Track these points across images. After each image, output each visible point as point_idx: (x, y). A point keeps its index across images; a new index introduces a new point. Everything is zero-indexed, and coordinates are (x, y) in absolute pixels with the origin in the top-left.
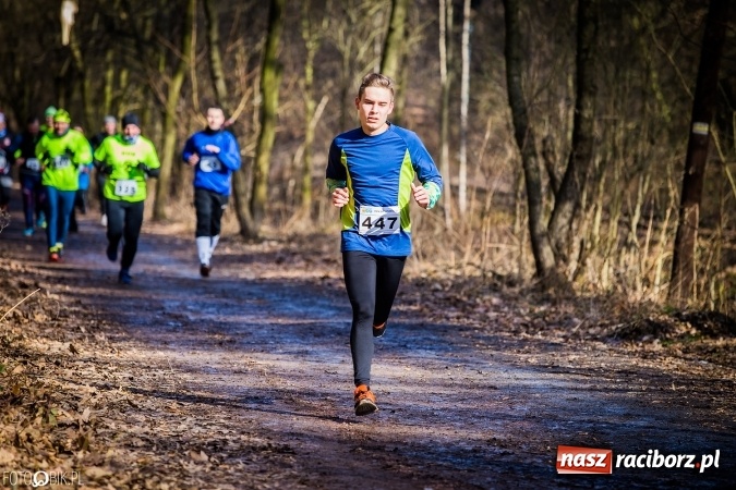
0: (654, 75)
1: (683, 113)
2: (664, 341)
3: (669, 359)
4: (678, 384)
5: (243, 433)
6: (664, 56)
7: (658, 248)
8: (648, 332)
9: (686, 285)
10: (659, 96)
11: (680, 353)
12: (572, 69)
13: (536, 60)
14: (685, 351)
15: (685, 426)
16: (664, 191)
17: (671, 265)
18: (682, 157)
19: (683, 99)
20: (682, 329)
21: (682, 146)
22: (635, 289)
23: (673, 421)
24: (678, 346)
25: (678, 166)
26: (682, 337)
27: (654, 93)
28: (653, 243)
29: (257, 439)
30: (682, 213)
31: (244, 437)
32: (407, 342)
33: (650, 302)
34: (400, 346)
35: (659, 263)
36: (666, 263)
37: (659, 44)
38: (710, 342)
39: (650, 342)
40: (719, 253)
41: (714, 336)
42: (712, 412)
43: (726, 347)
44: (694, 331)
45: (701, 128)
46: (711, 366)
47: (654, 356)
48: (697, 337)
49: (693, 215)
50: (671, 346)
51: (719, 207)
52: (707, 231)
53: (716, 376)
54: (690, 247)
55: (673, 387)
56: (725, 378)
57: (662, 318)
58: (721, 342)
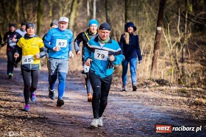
0: (147, 14)
2: (149, 87)
3: (151, 92)
4: (153, 99)
5: (32, 113)
6: (149, 8)
7: (148, 62)
8: (145, 85)
9: (155, 72)
10: (148, 19)
11: (153, 90)
12: (124, 12)
13: (114, 9)
14: (155, 90)
15: (155, 111)
16: (149, 46)
17: (151, 67)
18: (154, 37)
19: (155, 20)
20: (154, 84)
21: (154, 33)
22: (141, 73)
23: (151, 109)
25: (153, 39)
26: (154, 86)
28: (146, 60)
29: (36, 115)
30: (154, 52)
31: (32, 115)
32: (78, 88)
33: (146, 76)
34: (76, 89)
35: (148, 66)
36: (150, 66)
37: (148, 5)
38: (161, 88)
39: (145, 87)
40: (164, 63)
41: (163, 86)
42: (162, 107)
43: (166, 89)
44: (157, 85)
45: (159, 29)
46: (162, 94)
47: (146, 91)
48: (158, 86)
49: (157, 52)
50: (151, 88)
51: (164, 50)
52: (161, 57)
53: (163, 97)
54: (156, 61)
55: (151, 100)
56: (166, 97)
57: (148, 81)
58: (164, 87)
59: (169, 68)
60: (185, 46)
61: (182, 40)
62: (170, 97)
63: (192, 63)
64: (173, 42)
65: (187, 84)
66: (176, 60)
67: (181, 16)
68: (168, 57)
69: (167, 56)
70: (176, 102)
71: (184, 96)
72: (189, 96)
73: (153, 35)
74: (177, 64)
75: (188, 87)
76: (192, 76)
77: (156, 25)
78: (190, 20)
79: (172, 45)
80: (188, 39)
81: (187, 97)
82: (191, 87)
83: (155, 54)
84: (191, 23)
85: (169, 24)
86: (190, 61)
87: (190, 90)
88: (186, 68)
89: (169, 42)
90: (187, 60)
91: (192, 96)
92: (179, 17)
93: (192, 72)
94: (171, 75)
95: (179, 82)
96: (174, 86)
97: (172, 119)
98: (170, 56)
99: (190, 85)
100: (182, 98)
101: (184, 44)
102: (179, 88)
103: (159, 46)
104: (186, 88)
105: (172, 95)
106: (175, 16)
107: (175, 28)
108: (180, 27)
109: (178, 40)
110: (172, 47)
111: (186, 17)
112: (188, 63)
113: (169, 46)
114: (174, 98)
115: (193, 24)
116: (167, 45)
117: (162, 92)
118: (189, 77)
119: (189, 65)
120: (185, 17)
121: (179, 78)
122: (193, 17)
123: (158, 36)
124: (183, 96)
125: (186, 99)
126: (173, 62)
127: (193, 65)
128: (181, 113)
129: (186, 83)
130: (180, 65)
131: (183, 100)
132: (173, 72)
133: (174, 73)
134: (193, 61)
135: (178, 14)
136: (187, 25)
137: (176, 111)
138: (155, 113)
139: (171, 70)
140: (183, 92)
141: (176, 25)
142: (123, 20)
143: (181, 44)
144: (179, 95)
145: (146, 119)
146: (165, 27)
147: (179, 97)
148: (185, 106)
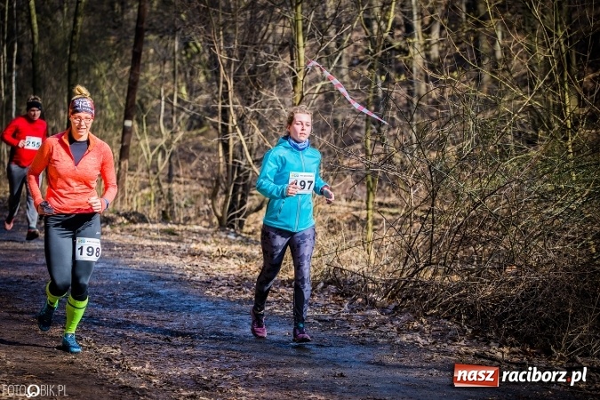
0: (106, 97)
1: (120, 116)
2: (112, 226)
3: (114, 235)
4: (117, 246)
6: (111, 88)
9: (122, 199)
10: (109, 107)
11: (119, 232)
12: (66, 94)
13: (49, 89)
14: (122, 231)
15: (121, 267)
18: (120, 137)
19: (121, 109)
20: (120, 220)
21: (120, 132)
23: (115, 265)
24: (118, 229)
26: (120, 224)
27: (106, 106)
30: (120, 164)
37: (108, 83)
38: (133, 226)
39: (105, 226)
40: (138, 184)
41: (135, 223)
42: (133, 260)
43: (141, 229)
44: (126, 221)
45: (128, 123)
46: (133, 238)
47: (106, 233)
48: (127, 224)
49: (125, 165)
50: (115, 228)
51: (137, 161)
52: (132, 173)
53: (136, 242)
54: (124, 181)
55: (115, 248)
56: (140, 243)
57: (111, 215)
58: (138, 226)
59: (146, 191)
60: (172, 154)
61: (169, 144)
62: (149, 243)
63: (185, 183)
64: (153, 148)
65: (177, 219)
66: (158, 179)
67: (166, 101)
68: (144, 174)
69: (143, 171)
70: (157, 251)
71: (173, 241)
72: (180, 241)
73: (118, 135)
74: (159, 185)
75: (178, 224)
76: (185, 206)
77: (123, 116)
78: (183, 110)
79: (151, 151)
80: (178, 142)
81: (177, 241)
82: (184, 224)
83: (120, 168)
84: (183, 114)
85: (144, 116)
86: (182, 180)
87: (182, 231)
88: (174, 191)
89: (146, 146)
90: (178, 179)
91: (185, 240)
92: (163, 103)
93: (185, 199)
94: (150, 203)
95: (165, 217)
96: (155, 223)
97: (151, 281)
98: (148, 171)
99: (182, 222)
100: (168, 244)
101: (171, 150)
102: (164, 227)
103: (128, 154)
104: (175, 227)
105: (151, 239)
106: (155, 103)
107: (156, 122)
108: (165, 120)
109: (162, 142)
110: (151, 156)
111: (175, 103)
112: (179, 183)
113: (145, 154)
114: (155, 243)
115: (188, 116)
116: (142, 152)
117: (135, 233)
118: (180, 207)
119: (182, 186)
120: (172, 105)
121: (164, 209)
122: (185, 103)
123: (127, 136)
124: (170, 241)
125: (174, 245)
126: (152, 182)
127: (188, 187)
128: (167, 269)
129: (175, 218)
130: (165, 186)
131: (170, 247)
132: (153, 198)
133: (155, 201)
134: (187, 180)
135: (160, 98)
136: (177, 118)
137: (158, 267)
138: (122, 271)
139: (150, 195)
140: (172, 232)
141: (157, 116)
142: (64, 109)
143: (167, 151)
144: (163, 240)
145: (104, 282)
146: (139, 122)
147: (164, 243)
148: (174, 257)
